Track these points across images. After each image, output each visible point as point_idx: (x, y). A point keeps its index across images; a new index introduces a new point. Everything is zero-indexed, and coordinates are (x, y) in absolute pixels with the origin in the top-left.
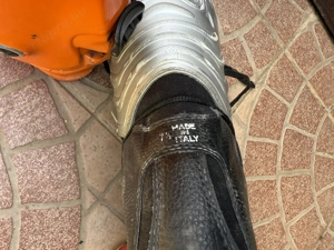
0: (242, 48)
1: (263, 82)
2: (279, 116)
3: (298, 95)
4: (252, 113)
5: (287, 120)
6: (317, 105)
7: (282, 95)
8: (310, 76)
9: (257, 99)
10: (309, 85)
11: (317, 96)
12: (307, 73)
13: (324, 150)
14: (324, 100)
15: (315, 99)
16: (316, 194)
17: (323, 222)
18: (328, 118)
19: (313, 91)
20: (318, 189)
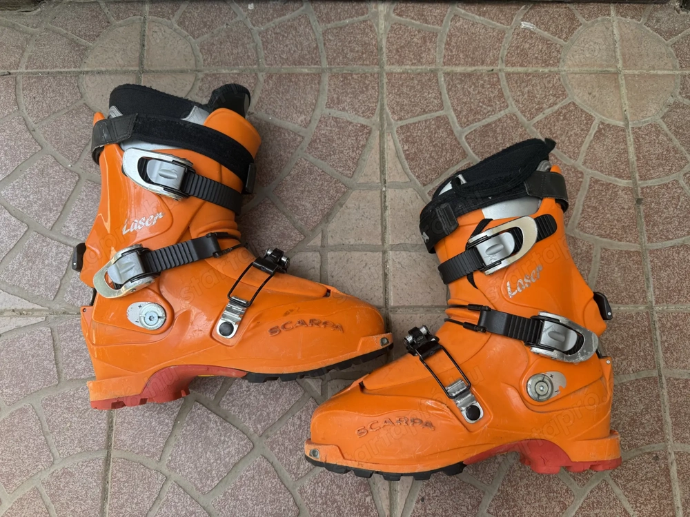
0: (336, 119)
1: (390, 124)
2: (442, 133)
3: (445, 91)
4: (406, 164)
5: (457, 128)
6: (480, 77)
7: (424, 112)
8: (440, 60)
9: (399, 145)
10: (448, 69)
11: (470, 69)
12: (433, 62)
13: (540, 110)
14: (483, 63)
15: (470, 75)
16: (579, 163)
17: (623, 183)
18: (508, 74)
19: (459, 69)
20: (575, 156)
